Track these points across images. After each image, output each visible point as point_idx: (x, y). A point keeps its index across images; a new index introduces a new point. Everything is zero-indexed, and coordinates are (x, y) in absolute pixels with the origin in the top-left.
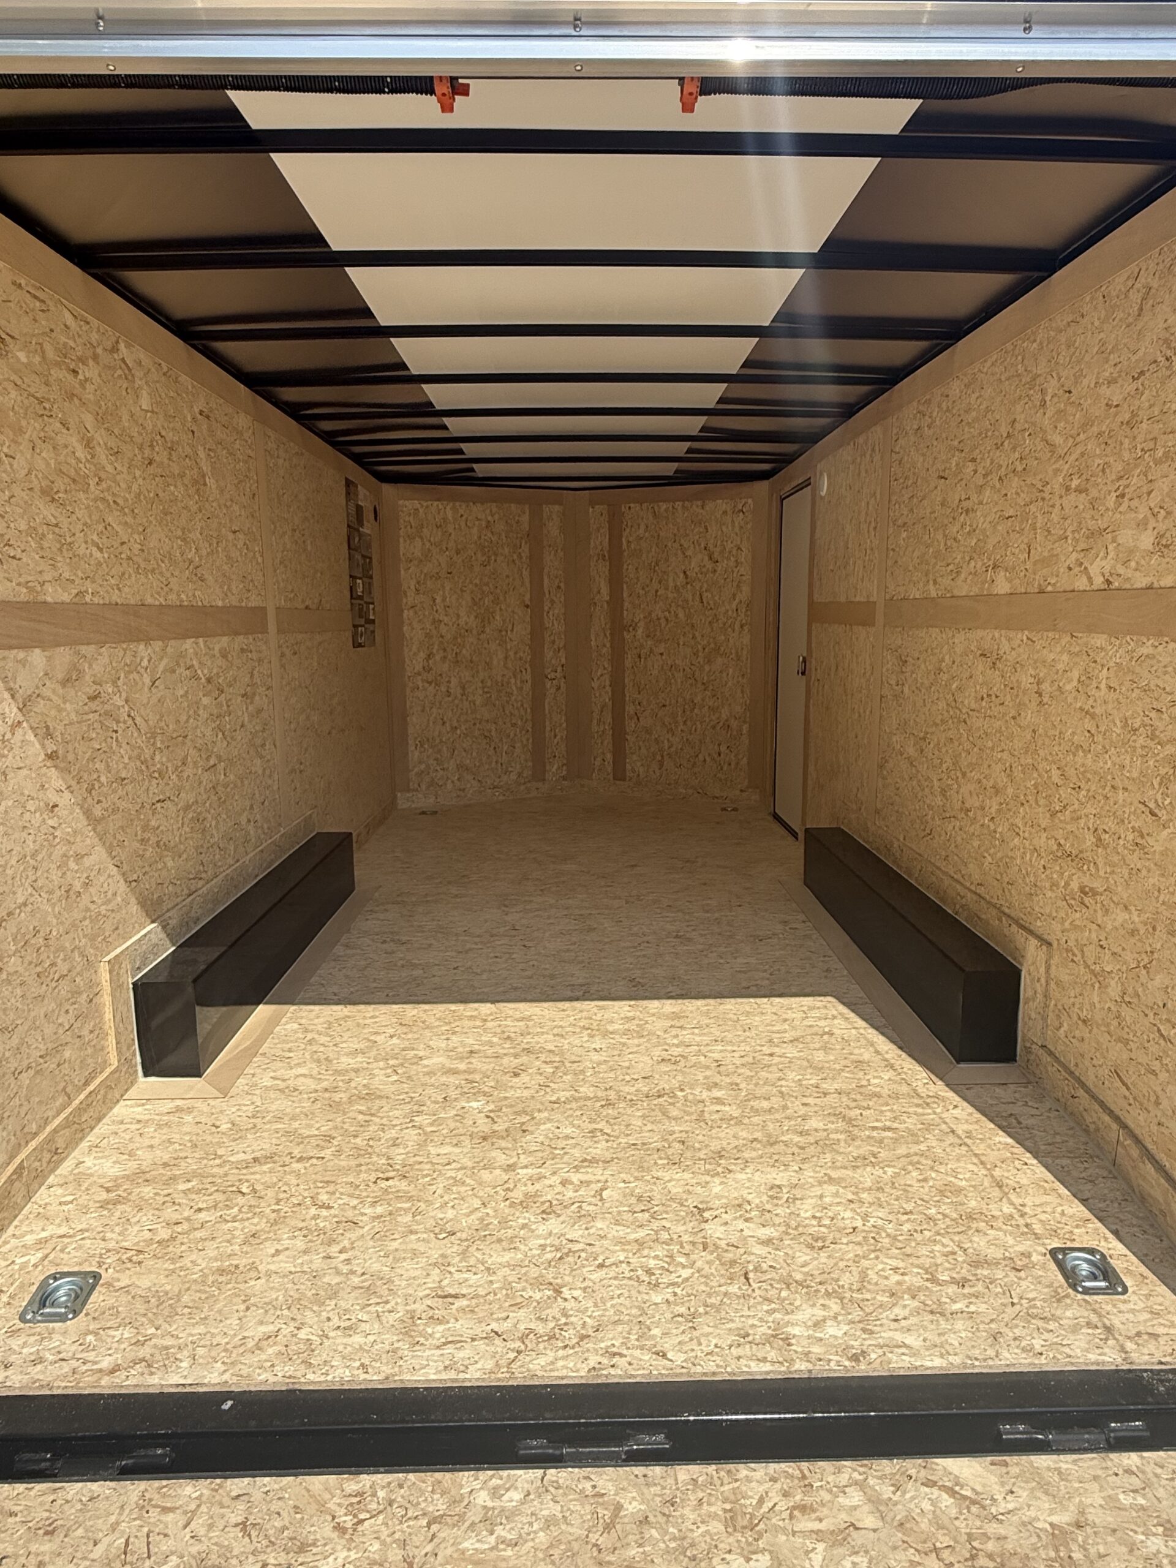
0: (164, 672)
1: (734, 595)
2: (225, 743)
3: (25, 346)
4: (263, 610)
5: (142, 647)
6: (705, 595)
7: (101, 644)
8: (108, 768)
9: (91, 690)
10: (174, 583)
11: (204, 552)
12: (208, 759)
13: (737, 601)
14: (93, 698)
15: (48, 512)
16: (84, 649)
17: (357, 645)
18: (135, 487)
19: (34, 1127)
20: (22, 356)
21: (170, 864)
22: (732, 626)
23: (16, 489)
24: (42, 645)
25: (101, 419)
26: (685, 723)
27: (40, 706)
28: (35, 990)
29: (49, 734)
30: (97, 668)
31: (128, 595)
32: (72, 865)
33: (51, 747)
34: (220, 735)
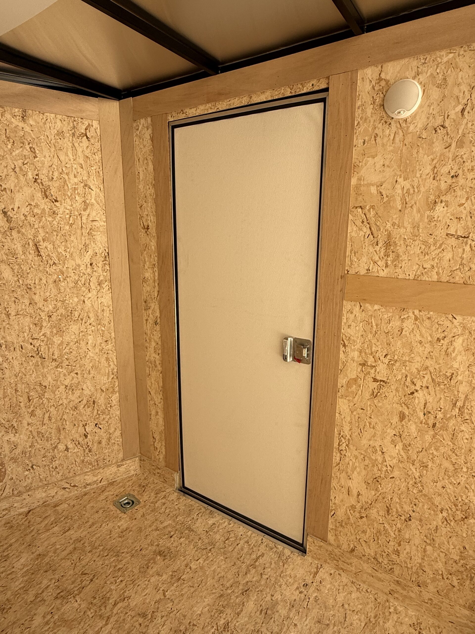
1: (86, 246)
6: (43, 245)
13: (90, 252)
22: (86, 284)
26: (32, 414)
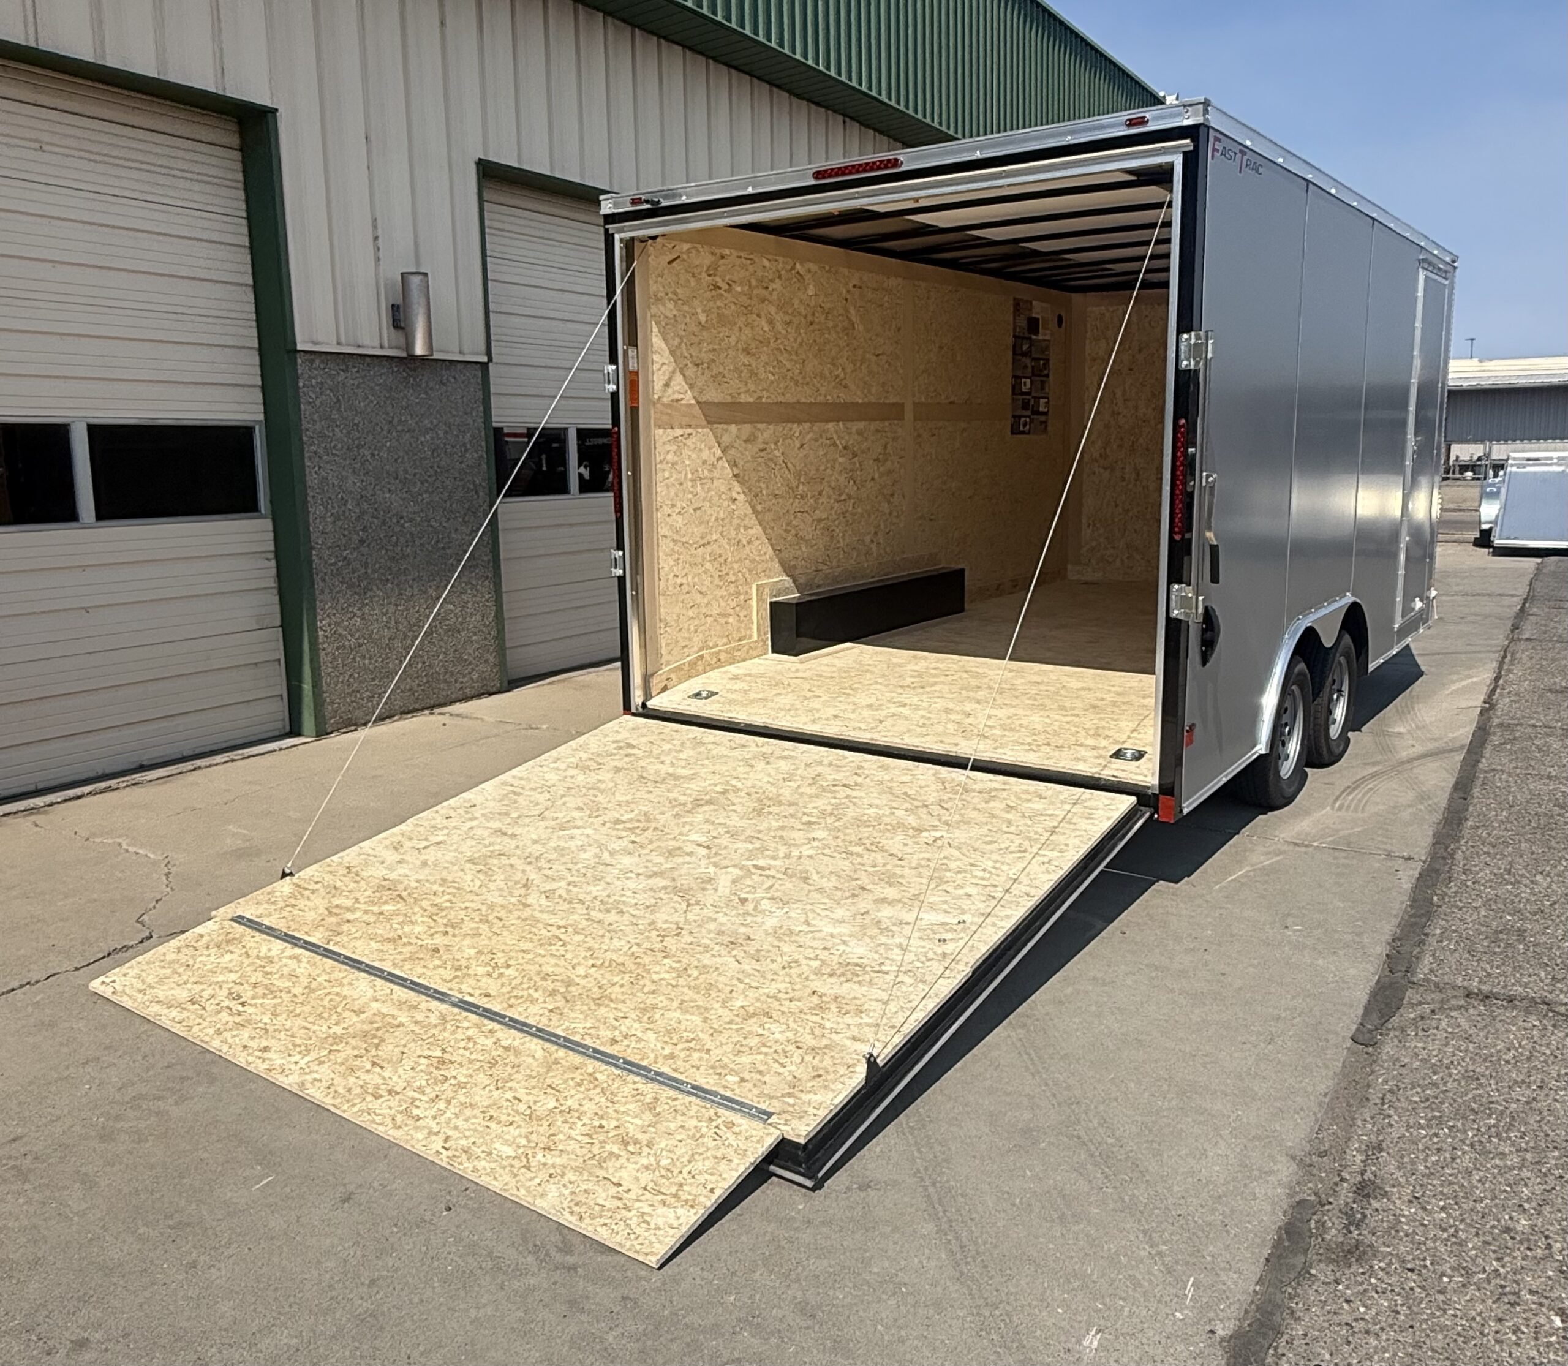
0: (810, 440)
2: (855, 488)
3: (741, 284)
4: (902, 406)
5: (796, 425)
7: (769, 423)
8: (767, 487)
9: (761, 446)
10: (823, 390)
11: (849, 370)
12: (840, 495)
14: (762, 450)
15: (745, 360)
16: (759, 426)
17: (1015, 431)
18: (799, 340)
19: (711, 644)
20: (739, 289)
21: (804, 549)
23: (730, 351)
24: (736, 423)
25: (779, 308)
27: (733, 451)
28: (717, 581)
29: (735, 465)
30: (765, 435)
31: (789, 398)
32: (742, 530)
33: (736, 471)
34: (852, 482)
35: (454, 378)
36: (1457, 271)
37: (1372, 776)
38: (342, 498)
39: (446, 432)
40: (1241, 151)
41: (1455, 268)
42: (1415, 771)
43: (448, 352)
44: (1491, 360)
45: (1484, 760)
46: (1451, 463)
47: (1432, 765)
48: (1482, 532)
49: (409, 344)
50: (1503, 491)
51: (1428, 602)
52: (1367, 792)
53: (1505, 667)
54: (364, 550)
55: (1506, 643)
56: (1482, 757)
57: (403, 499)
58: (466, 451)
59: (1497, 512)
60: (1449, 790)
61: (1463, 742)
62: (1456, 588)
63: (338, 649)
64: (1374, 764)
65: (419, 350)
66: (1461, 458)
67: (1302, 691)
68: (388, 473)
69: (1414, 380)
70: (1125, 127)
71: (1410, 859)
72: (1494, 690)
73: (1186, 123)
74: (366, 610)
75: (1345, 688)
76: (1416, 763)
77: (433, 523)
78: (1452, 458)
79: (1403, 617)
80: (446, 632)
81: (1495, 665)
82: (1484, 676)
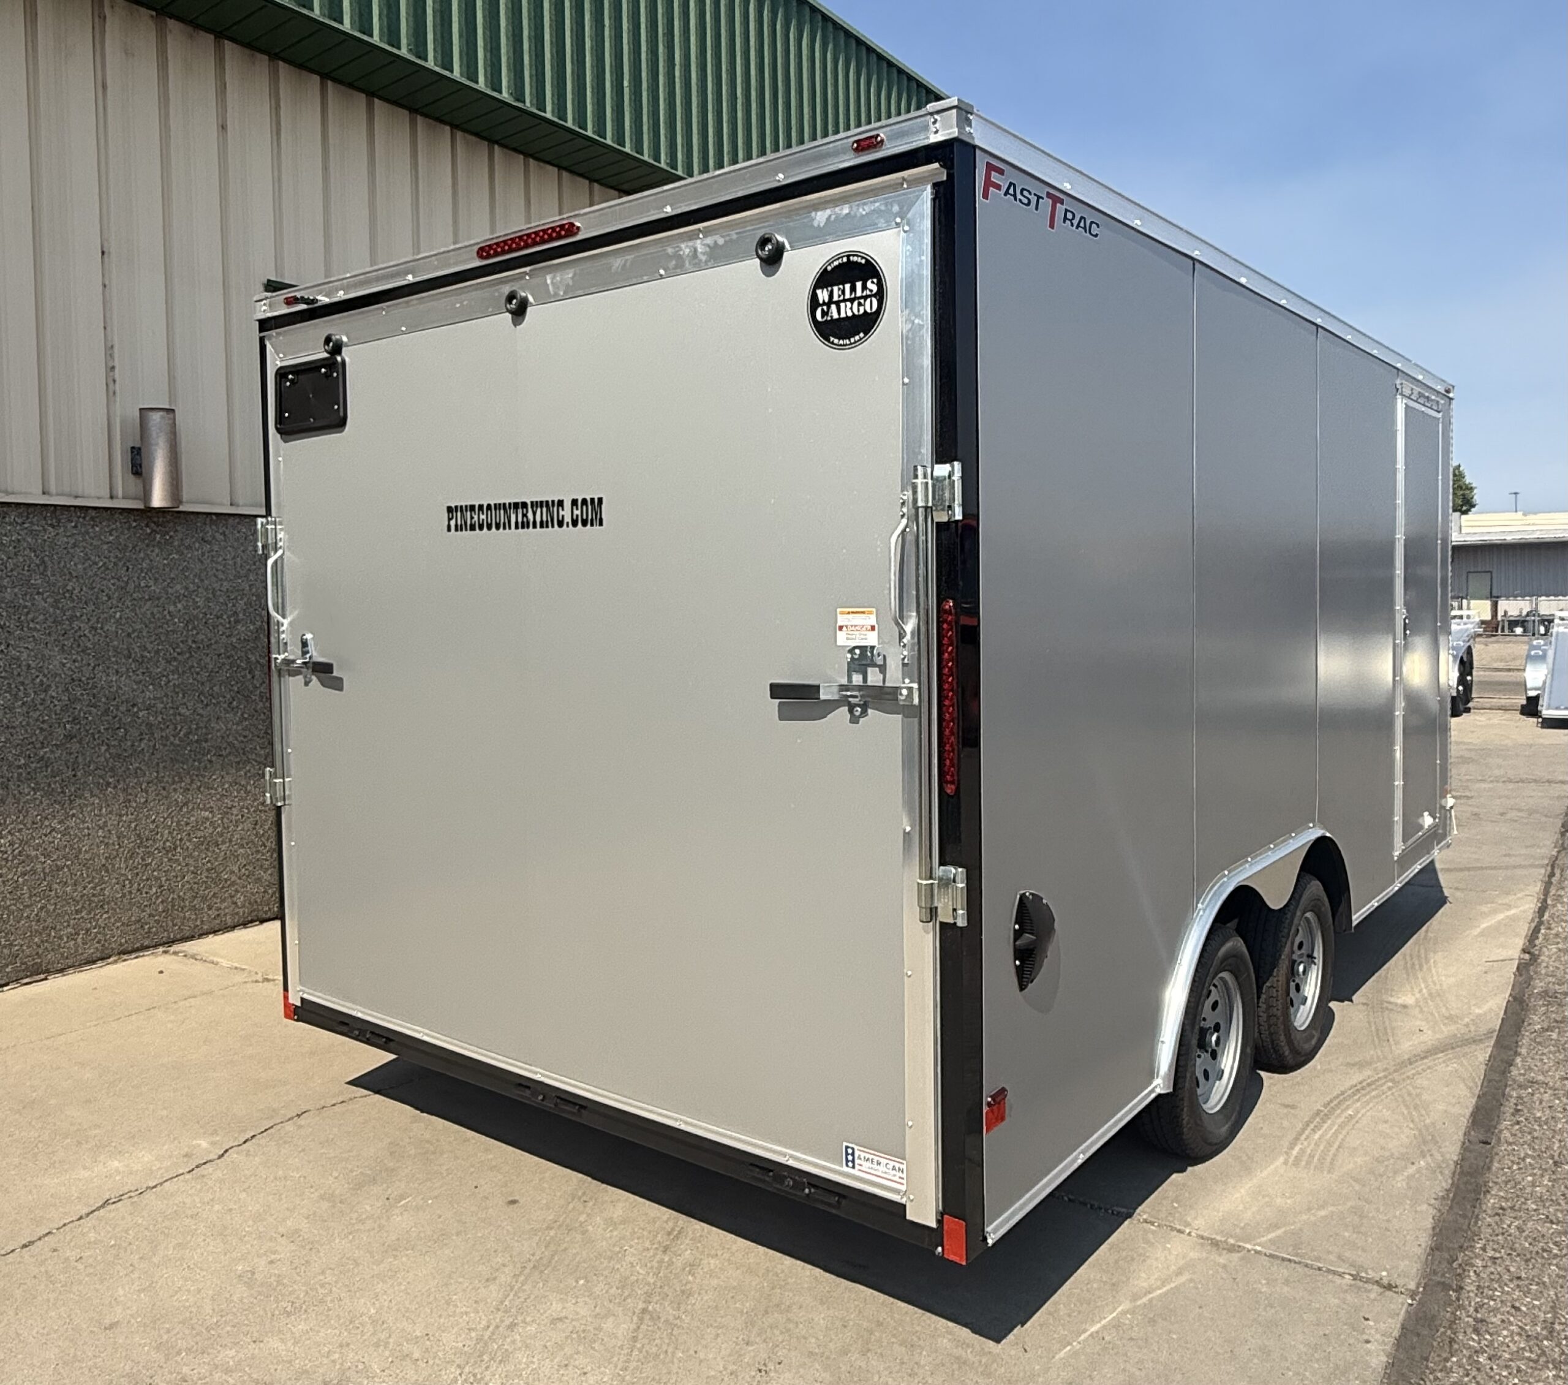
35: (224, 534)
36: (1454, 402)
37: (1359, 1089)
38: (42, 683)
39: (208, 600)
40: (1049, 195)
41: (1451, 399)
42: (1420, 1081)
43: (212, 504)
44: (1535, 513)
45: (1518, 1060)
46: (1499, 618)
47: (1445, 1067)
48: (1529, 699)
49: (147, 494)
50: (1550, 654)
51: (1443, 816)
52: (1342, 1126)
53: (1553, 891)
54: (75, 747)
55: (1554, 853)
56: (1517, 1054)
57: (139, 682)
58: (237, 622)
59: (1544, 678)
60: (1464, 1122)
61: (1491, 1026)
62: (1497, 772)
63: (24, 874)
64: (1361, 1065)
65: (158, 500)
66: (1510, 614)
67: (1237, 978)
68: (115, 649)
69: (1400, 537)
70: (852, 154)
71: (1389, 1287)
72: (1536, 930)
73: (934, 139)
74: (72, 823)
75: (1318, 953)
76: (1421, 1065)
77: (183, 711)
78: (1500, 613)
79: (1404, 841)
80: (196, 847)
81: (1538, 887)
82: (1526, 906)
